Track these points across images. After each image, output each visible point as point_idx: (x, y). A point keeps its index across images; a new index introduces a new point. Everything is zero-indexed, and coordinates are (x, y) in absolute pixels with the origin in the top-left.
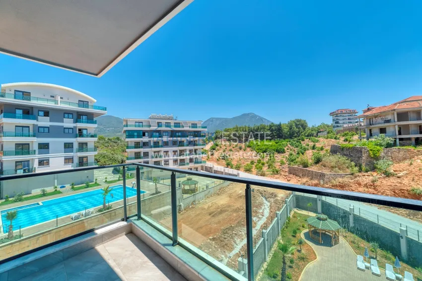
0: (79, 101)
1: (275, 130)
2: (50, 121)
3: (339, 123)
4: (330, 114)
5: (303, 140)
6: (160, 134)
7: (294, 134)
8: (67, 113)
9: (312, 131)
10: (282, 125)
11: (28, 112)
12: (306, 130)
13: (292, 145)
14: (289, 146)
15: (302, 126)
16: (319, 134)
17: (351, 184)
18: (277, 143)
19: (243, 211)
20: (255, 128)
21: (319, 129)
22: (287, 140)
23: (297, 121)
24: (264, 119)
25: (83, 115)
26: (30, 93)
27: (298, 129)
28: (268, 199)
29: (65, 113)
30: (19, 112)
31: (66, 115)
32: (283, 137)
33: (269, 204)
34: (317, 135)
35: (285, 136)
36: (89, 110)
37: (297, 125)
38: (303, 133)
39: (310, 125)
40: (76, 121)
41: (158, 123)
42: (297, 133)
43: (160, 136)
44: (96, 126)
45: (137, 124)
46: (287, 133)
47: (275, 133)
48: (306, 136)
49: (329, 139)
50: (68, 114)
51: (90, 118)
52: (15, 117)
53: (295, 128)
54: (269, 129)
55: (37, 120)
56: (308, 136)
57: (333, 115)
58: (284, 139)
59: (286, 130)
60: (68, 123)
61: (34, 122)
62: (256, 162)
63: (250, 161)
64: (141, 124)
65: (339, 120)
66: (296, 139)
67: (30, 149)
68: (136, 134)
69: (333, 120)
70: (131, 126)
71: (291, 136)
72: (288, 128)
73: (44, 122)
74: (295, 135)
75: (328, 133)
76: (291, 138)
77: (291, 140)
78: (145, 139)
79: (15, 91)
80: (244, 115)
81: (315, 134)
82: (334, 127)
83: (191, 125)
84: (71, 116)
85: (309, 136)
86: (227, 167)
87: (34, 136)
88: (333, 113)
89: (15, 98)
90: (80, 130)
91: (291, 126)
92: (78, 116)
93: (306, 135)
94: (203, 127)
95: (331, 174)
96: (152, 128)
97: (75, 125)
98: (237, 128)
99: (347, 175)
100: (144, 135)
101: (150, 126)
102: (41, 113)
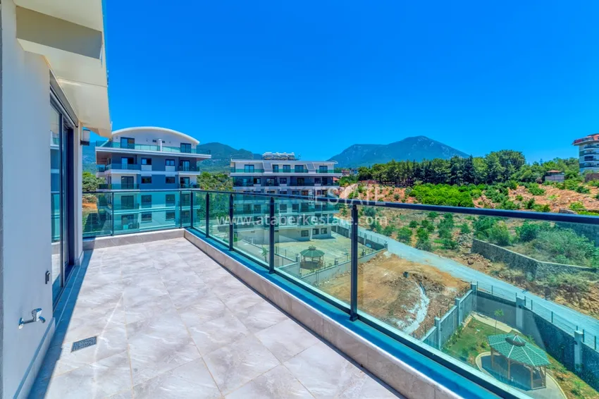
0: (181, 144)
1: (460, 169)
2: (153, 170)
3: (595, 160)
4: (575, 142)
5: (513, 188)
6: (275, 181)
7: (497, 176)
8: (168, 159)
9: (533, 171)
10: (474, 160)
11: (132, 160)
12: (522, 168)
13: (489, 196)
14: (484, 197)
15: (514, 161)
16: (546, 177)
17: (590, 288)
18: (462, 191)
19: (384, 307)
20: (425, 165)
21: (548, 169)
22: (482, 186)
23: (505, 154)
24: (445, 146)
25: (185, 161)
26: (134, 139)
27: (504, 168)
28: (428, 292)
29: (167, 160)
30: (125, 161)
31: (168, 162)
32: (476, 180)
33: (428, 301)
34: (543, 180)
35: (478, 179)
36: (193, 155)
37: (503, 162)
38: (514, 175)
39: (530, 161)
40: (178, 169)
41: (274, 166)
42: (503, 174)
43: (276, 184)
44: (198, 174)
45: (247, 168)
46: (482, 175)
47: (460, 173)
48: (520, 180)
49: (566, 191)
50: (170, 160)
51: (193, 164)
52: (120, 168)
53: (500, 165)
54: (450, 167)
55: (140, 169)
56: (524, 180)
57: (581, 144)
58: (477, 184)
59: (480, 168)
60: (170, 171)
61: (138, 172)
62: (420, 223)
63: (410, 220)
64: (252, 168)
65: (595, 153)
66: (499, 185)
67: (135, 203)
68: (245, 180)
69: (582, 154)
70: (239, 170)
71: (491, 179)
72: (486, 166)
73: (147, 171)
74: (499, 177)
75: (567, 177)
76: (490, 183)
77: (489, 187)
78: (257, 188)
79: (122, 138)
80: (408, 140)
81: (539, 178)
82: (582, 166)
83: (318, 169)
84: (172, 162)
85: (527, 180)
86: (371, 230)
87: (138, 187)
88: (583, 140)
89: (121, 147)
90: (182, 178)
91: (491, 162)
92: (180, 163)
93: (521, 178)
94: (335, 172)
95: (549, 265)
96: (266, 173)
97: (176, 173)
98: (394, 164)
99: (583, 270)
100: (255, 182)
101: (262, 171)
102: (144, 161)
